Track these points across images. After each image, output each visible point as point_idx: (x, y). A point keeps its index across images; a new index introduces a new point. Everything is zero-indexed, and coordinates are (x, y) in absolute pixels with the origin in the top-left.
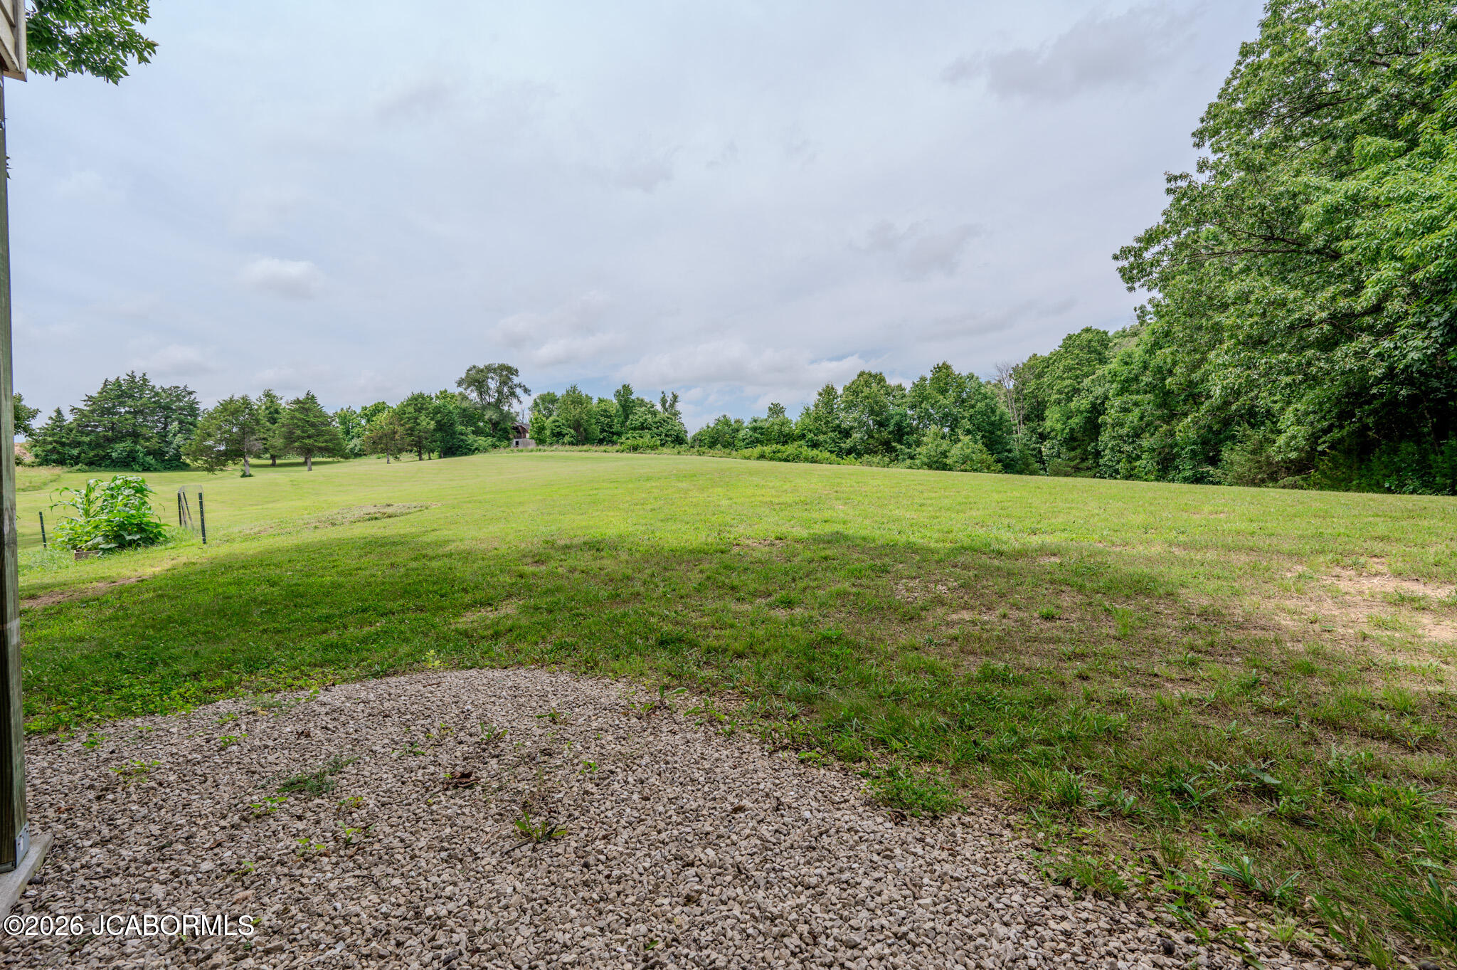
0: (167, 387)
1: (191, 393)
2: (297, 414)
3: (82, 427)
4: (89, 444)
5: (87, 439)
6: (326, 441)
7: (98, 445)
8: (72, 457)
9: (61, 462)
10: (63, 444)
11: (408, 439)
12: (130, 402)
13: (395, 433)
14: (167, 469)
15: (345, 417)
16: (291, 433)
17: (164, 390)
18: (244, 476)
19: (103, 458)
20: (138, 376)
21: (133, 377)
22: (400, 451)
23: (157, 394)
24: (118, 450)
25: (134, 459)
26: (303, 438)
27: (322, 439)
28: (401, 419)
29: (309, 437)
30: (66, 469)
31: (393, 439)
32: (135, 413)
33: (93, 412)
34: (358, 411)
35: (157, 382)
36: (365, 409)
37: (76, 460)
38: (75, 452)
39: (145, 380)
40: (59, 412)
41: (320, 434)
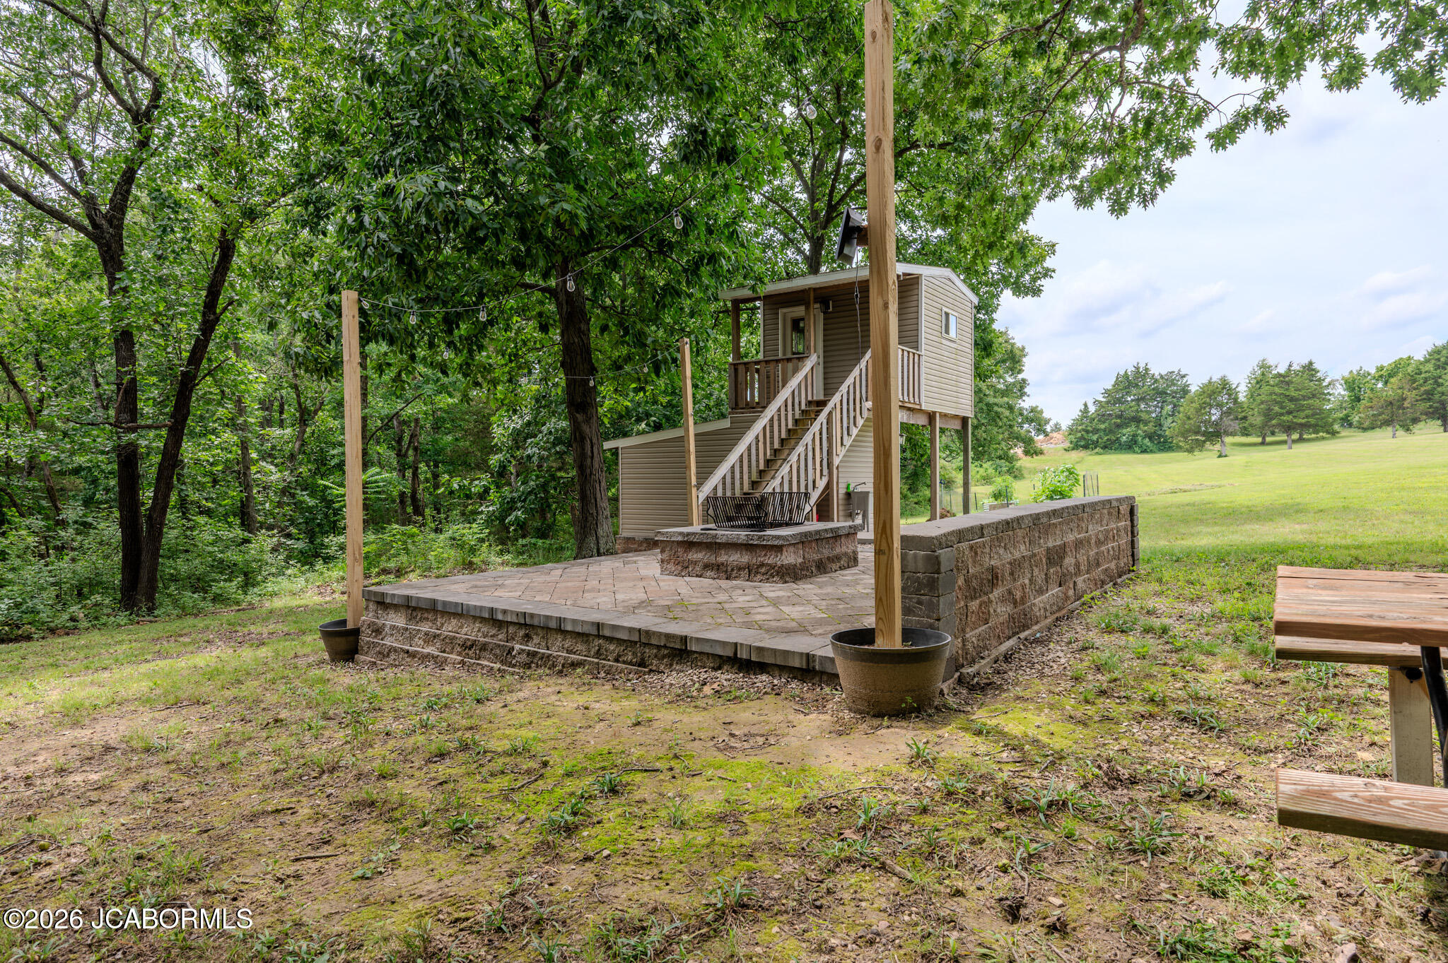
0: (1164, 373)
1: (1184, 376)
2: (1277, 390)
3: (1102, 417)
4: (1105, 430)
5: (1103, 426)
6: (1307, 417)
7: (1111, 431)
8: (1093, 442)
9: (1086, 447)
10: (1087, 432)
11: (1423, 406)
12: (1134, 391)
13: (1405, 399)
14: (1161, 450)
15: (1354, 382)
16: (1270, 410)
17: (1162, 377)
18: (1220, 456)
19: (1113, 442)
20: (1142, 366)
21: (1137, 368)
22: (1415, 421)
23: (1156, 381)
24: (1126, 434)
25: (1136, 442)
26: (1282, 414)
27: (1302, 414)
28: (1414, 381)
29: (1289, 413)
30: (1089, 452)
31: (1401, 407)
32: (1138, 400)
33: (1108, 402)
34: (1373, 371)
35: (1156, 370)
36: (1381, 369)
37: (1096, 444)
38: (1095, 438)
39: (1147, 369)
40: (1086, 405)
41: (1300, 409)
